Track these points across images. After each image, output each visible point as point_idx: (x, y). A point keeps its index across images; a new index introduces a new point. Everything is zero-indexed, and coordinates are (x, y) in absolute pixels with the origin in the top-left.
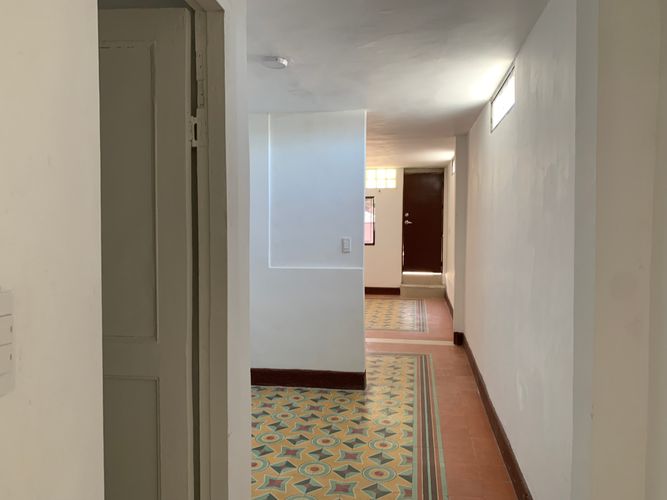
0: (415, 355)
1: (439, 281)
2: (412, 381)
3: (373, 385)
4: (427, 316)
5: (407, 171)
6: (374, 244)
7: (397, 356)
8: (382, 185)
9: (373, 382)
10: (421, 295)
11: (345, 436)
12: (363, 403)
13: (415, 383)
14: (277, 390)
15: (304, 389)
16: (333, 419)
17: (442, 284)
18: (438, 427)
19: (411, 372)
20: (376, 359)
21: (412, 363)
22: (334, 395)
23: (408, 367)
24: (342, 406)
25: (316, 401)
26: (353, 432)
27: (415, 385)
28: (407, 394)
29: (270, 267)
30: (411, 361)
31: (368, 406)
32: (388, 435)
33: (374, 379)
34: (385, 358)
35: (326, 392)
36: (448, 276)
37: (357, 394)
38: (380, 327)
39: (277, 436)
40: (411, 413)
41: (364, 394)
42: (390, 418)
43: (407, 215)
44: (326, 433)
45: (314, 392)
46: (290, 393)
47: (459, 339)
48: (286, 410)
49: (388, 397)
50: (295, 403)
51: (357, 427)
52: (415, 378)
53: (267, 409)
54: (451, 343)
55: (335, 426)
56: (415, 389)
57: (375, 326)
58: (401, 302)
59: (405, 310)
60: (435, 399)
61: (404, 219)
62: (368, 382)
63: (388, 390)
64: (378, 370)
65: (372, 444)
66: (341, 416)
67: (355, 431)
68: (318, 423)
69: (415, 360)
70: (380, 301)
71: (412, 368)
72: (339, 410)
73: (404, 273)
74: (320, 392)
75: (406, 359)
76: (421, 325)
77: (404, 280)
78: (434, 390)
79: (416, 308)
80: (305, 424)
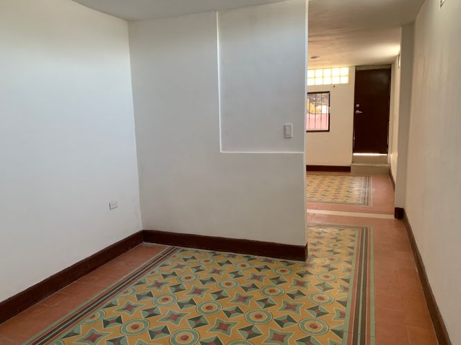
0: (356, 228)
1: (385, 160)
2: (351, 254)
3: (314, 256)
4: (372, 190)
5: (358, 69)
6: (328, 131)
7: (341, 228)
8: (336, 81)
9: (315, 253)
10: (368, 172)
11: (279, 312)
12: (301, 275)
13: (355, 256)
14: (229, 256)
15: (252, 256)
16: (271, 291)
17: (387, 163)
18: (373, 309)
19: (351, 244)
20: (321, 230)
21: (354, 236)
22: (277, 264)
23: (349, 239)
24: (282, 278)
25: (259, 270)
26: (287, 308)
27: (354, 259)
28: (344, 267)
29: (221, 152)
30: (353, 233)
31: (307, 278)
32: (320, 314)
33: (316, 250)
34: (328, 230)
35: (270, 261)
36: (393, 156)
37: (298, 264)
38: (329, 200)
39: (215, 307)
40: (346, 289)
41: (306, 265)
42: (325, 295)
43: (358, 105)
44: (261, 306)
45: (260, 261)
46: (239, 260)
47: (400, 214)
48: (231, 278)
49: (326, 270)
50: (241, 271)
51: (291, 302)
52: (355, 251)
53: (215, 276)
54: (392, 217)
55: (271, 299)
56: (354, 263)
57: (325, 199)
58: (351, 178)
59: (353, 185)
60: (372, 274)
61: (356, 109)
62: (310, 253)
63: (327, 262)
64: (321, 241)
65: (303, 324)
66: (279, 289)
67: (288, 307)
68: (256, 295)
69: (357, 233)
70: (332, 177)
71: (353, 241)
72: (278, 281)
73: (355, 154)
74: (266, 260)
75: (349, 231)
76: (366, 199)
77: (354, 159)
78: (372, 263)
79: (363, 183)
80: (244, 294)
